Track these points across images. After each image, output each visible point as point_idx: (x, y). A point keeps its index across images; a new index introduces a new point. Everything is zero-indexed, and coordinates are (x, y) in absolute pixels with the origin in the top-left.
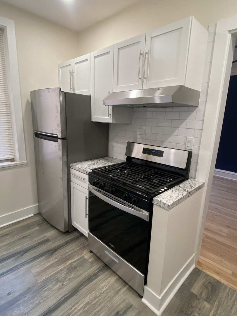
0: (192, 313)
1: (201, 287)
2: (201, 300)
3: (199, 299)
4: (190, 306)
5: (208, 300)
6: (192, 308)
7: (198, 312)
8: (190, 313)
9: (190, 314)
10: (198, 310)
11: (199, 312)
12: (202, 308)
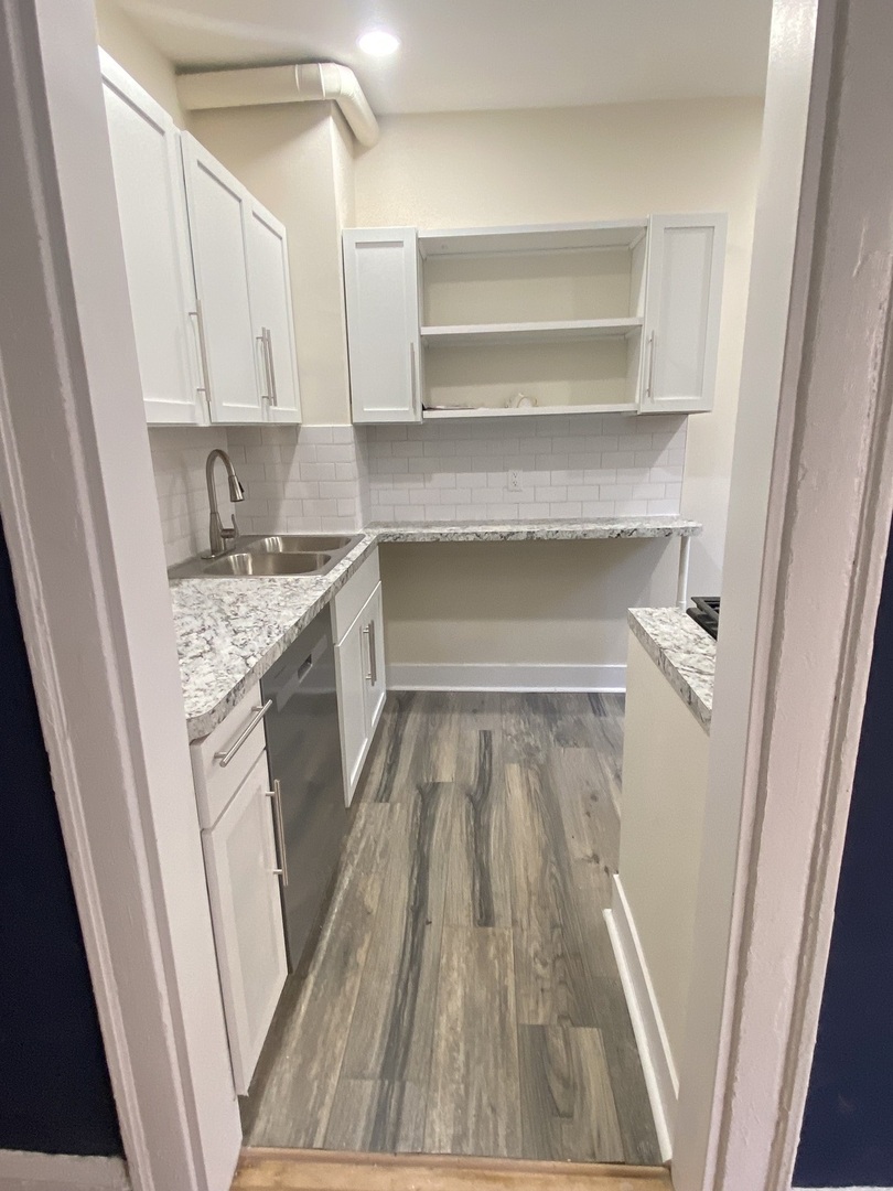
0: (554, 966)
1: (581, 1069)
2: (555, 1022)
3: (562, 1017)
4: (569, 983)
5: (539, 1036)
6: (561, 982)
7: (542, 978)
8: (558, 964)
9: (554, 962)
10: (547, 985)
11: (539, 982)
12: (540, 999)
